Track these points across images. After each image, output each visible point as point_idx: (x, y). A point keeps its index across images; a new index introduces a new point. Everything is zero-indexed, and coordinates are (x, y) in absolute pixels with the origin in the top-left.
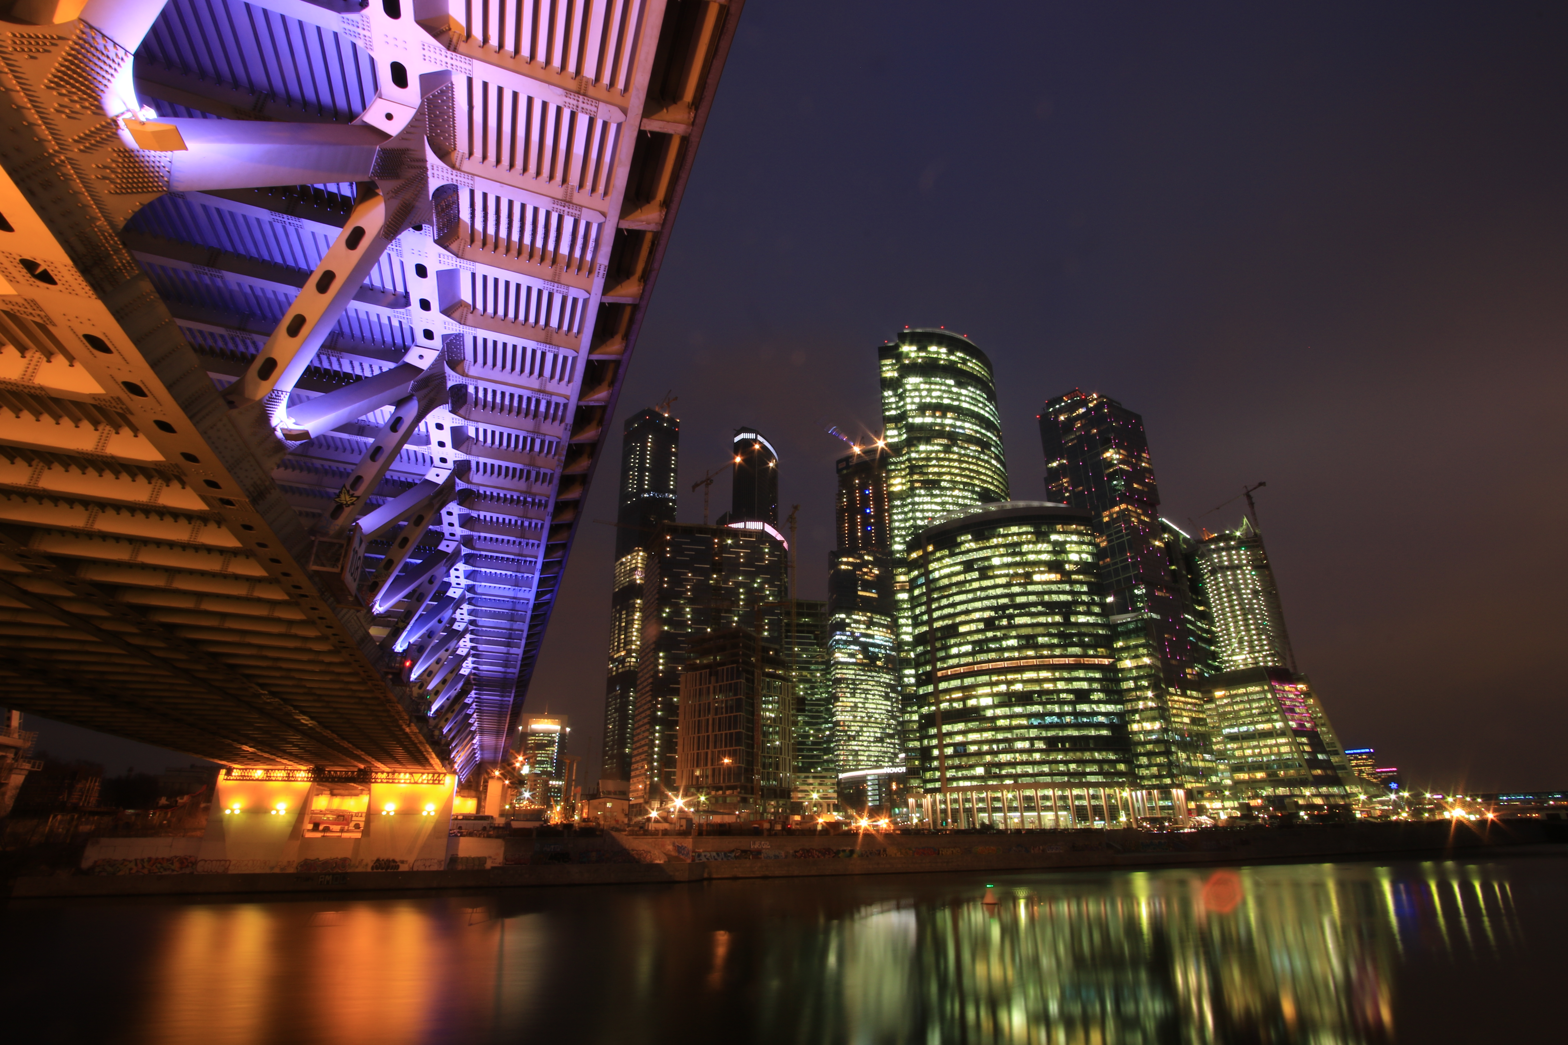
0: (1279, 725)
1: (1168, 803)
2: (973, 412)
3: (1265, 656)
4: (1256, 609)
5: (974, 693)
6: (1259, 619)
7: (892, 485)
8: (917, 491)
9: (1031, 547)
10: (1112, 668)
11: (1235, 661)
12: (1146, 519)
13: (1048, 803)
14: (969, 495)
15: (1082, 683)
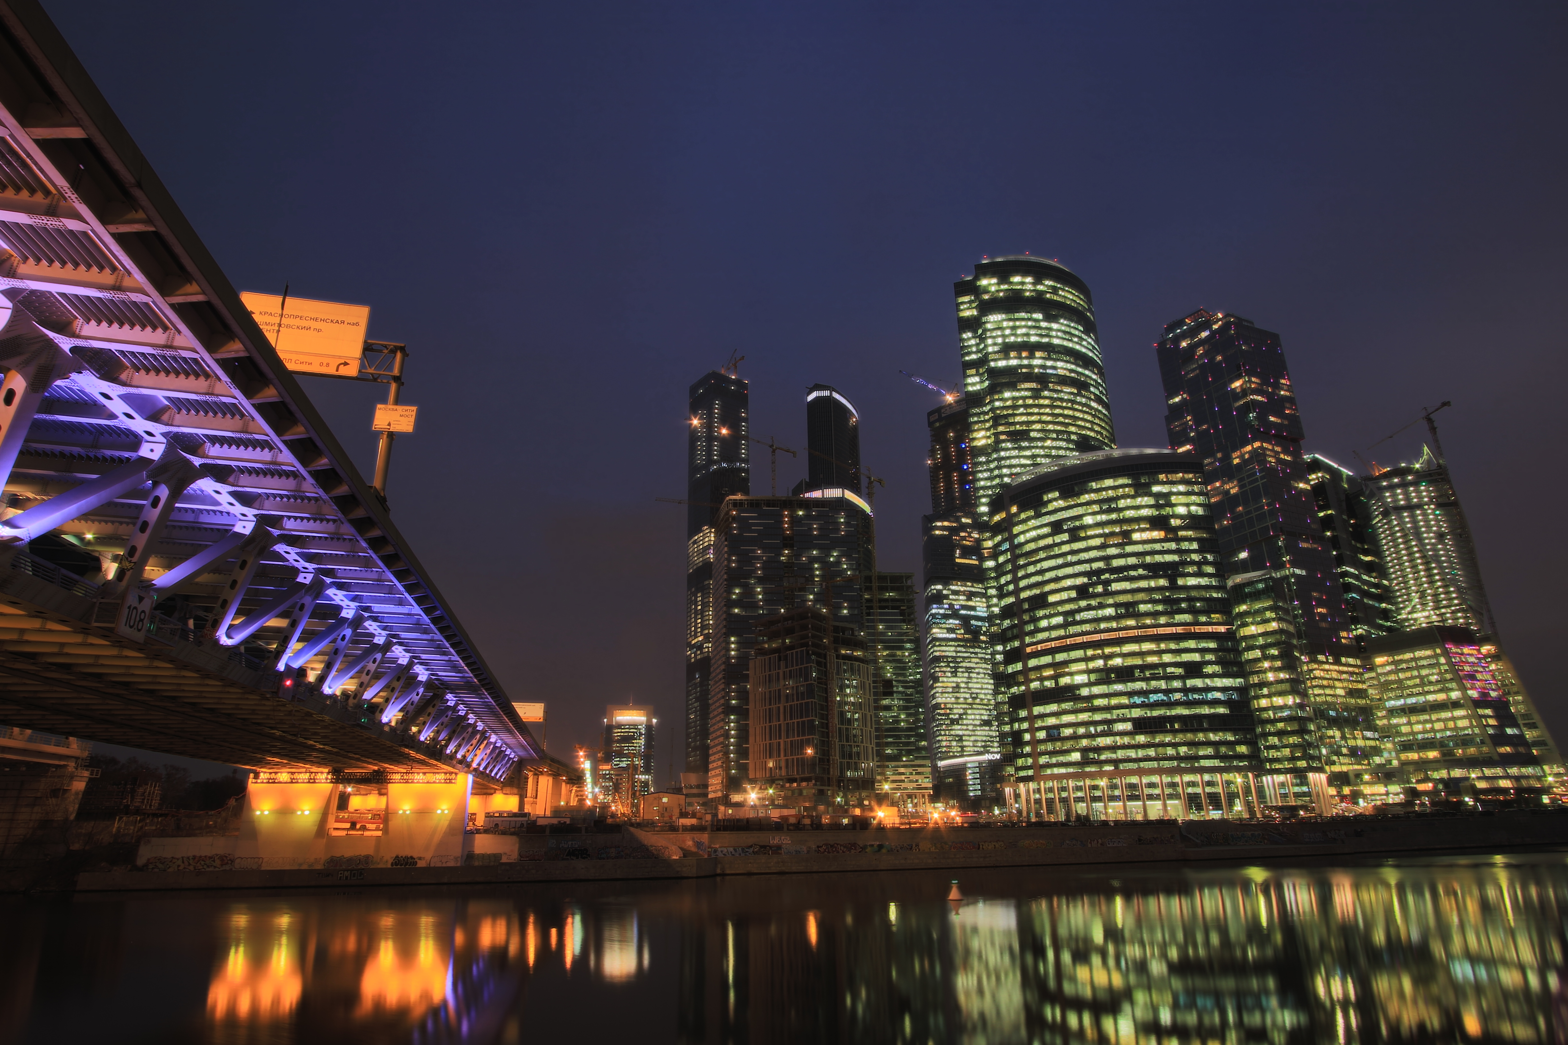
0: (1455, 695)
1: (1305, 789)
2: (1065, 348)
3: (1453, 612)
4: (1442, 556)
5: (1067, 670)
6: (1446, 568)
7: (974, 439)
8: (1003, 445)
9: (1129, 502)
10: (1230, 636)
11: (1415, 620)
12: (1289, 459)
13: (1157, 791)
14: (1063, 444)
15: (1193, 655)
